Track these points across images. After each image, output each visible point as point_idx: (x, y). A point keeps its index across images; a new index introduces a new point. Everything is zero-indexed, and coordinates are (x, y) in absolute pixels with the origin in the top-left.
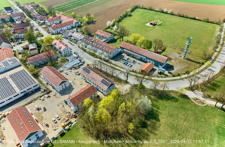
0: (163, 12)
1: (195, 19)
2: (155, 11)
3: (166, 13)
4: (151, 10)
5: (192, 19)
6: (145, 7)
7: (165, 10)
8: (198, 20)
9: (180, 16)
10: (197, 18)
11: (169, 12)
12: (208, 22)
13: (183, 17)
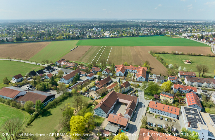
0: (175, 54)
1: (201, 56)
2: (168, 54)
3: (178, 54)
4: (165, 53)
5: (199, 56)
6: (159, 52)
7: (177, 52)
8: (203, 56)
9: (189, 55)
10: (202, 55)
11: (180, 53)
12: (211, 56)
13: (191, 55)
